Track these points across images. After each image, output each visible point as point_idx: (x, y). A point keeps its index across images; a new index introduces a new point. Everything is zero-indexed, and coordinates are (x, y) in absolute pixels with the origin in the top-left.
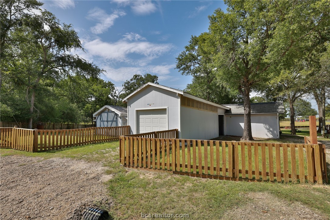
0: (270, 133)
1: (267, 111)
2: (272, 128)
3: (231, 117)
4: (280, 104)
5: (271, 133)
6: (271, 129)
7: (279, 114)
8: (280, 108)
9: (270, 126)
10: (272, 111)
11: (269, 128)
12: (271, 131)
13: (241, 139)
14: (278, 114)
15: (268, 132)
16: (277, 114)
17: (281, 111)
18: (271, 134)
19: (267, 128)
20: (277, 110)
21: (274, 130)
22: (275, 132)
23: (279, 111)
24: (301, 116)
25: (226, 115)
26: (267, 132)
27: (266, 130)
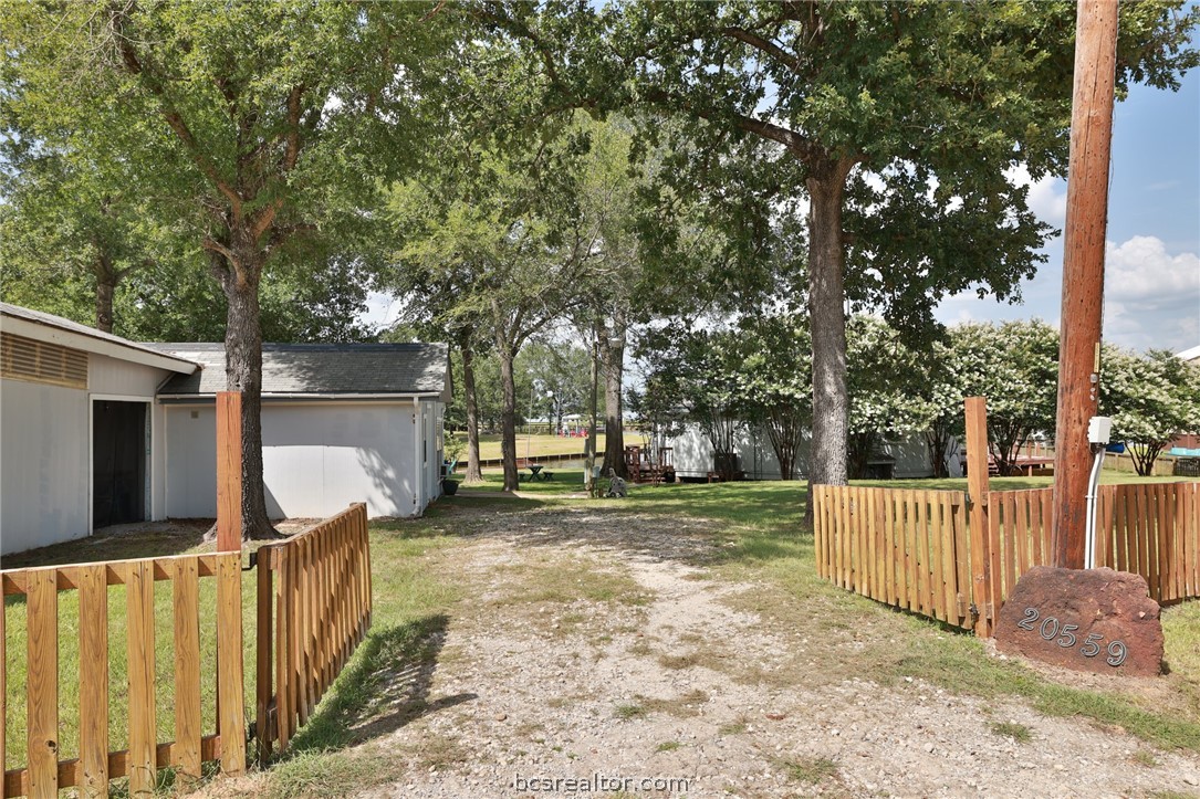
0: (384, 494)
1: (372, 387)
2: (394, 466)
3: (195, 415)
4: (437, 354)
5: (388, 491)
6: (390, 473)
7: (420, 399)
8: (431, 373)
9: (388, 458)
10: (393, 387)
11: (383, 468)
12: (388, 482)
13: (206, 536)
14: (416, 401)
15: (376, 486)
16: (412, 399)
17: (430, 387)
18: (390, 498)
19: (371, 471)
20: (418, 381)
21: (401, 474)
22: (406, 484)
23: (420, 388)
24: (576, 416)
25: (163, 401)
26: (373, 487)
27: (370, 480)
